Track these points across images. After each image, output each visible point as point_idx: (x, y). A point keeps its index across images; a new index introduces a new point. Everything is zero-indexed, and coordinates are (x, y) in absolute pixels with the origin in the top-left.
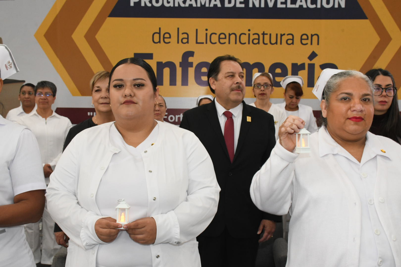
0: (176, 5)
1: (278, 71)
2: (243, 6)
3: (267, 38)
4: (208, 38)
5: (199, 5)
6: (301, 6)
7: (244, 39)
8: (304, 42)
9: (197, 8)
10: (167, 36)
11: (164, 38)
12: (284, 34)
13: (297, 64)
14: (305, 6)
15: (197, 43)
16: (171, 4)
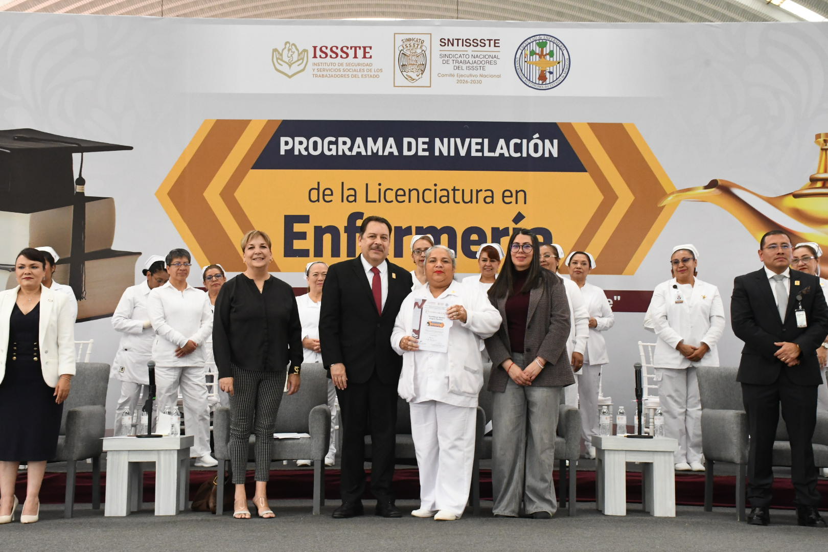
0: (340, 153)
1: (474, 237)
2: (427, 154)
3: (458, 195)
4: (382, 196)
5: (369, 153)
6: (502, 155)
7: (429, 196)
8: (507, 200)
9: (367, 156)
10: (328, 192)
11: (324, 195)
12: (481, 190)
13: (499, 228)
14: (507, 155)
15: (367, 201)
16: (334, 153)
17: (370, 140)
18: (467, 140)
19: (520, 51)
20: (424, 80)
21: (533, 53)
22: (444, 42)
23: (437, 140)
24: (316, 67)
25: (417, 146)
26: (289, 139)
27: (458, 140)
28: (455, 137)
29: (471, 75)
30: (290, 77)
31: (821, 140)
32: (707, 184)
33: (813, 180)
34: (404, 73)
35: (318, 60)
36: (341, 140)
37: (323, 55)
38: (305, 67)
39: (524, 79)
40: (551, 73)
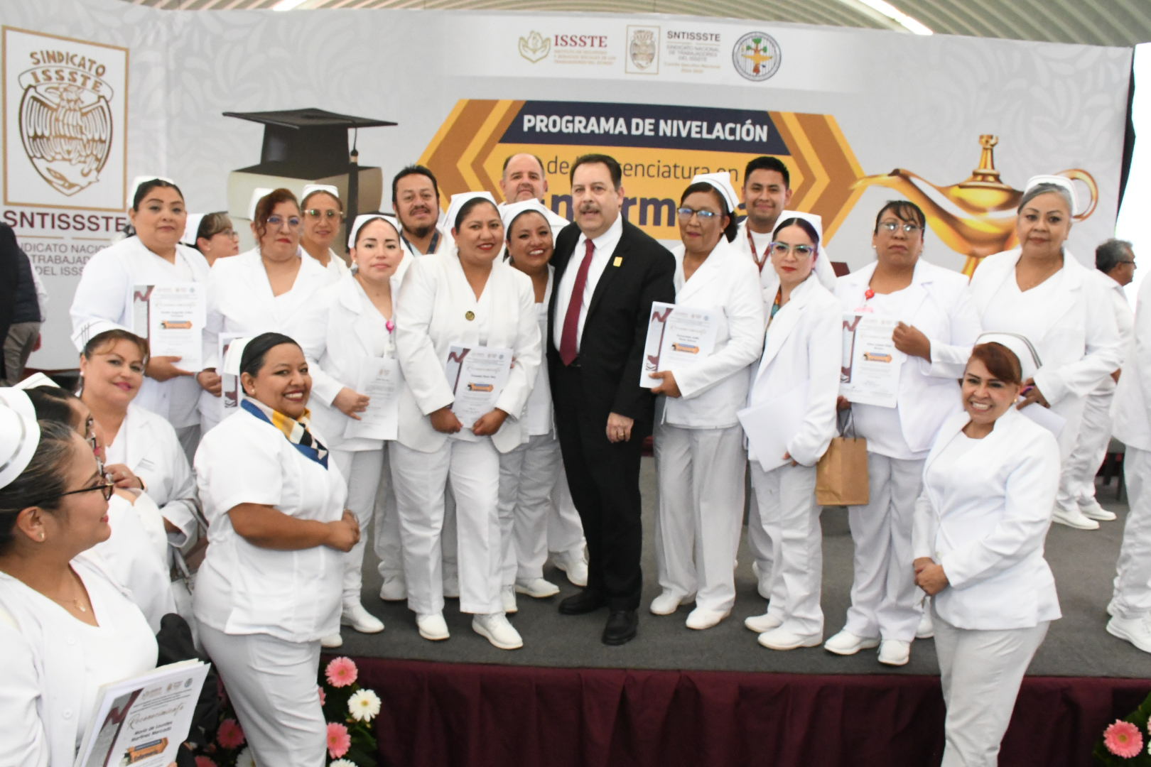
0: (576, 131)
2: (652, 134)
5: (602, 132)
6: (718, 138)
7: (653, 171)
9: (599, 134)
10: (564, 165)
11: (561, 168)
12: (698, 168)
14: (722, 137)
16: (570, 130)
17: (603, 120)
18: (688, 123)
19: (737, 46)
20: (652, 67)
21: (749, 48)
22: (672, 35)
23: (662, 122)
24: (557, 54)
25: (644, 127)
26: (531, 117)
27: (681, 123)
28: (678, 119)
29: (693, 65)
30: (534, 62)
31: (984, 140)
32: (890, 171)
33: (975, 174)
34: (635, 62)
35: (559, 48)
36: (577, 119)
37: (564, 43)
38: (548, 53)
39: (740, 71)
40: (764, 66)
